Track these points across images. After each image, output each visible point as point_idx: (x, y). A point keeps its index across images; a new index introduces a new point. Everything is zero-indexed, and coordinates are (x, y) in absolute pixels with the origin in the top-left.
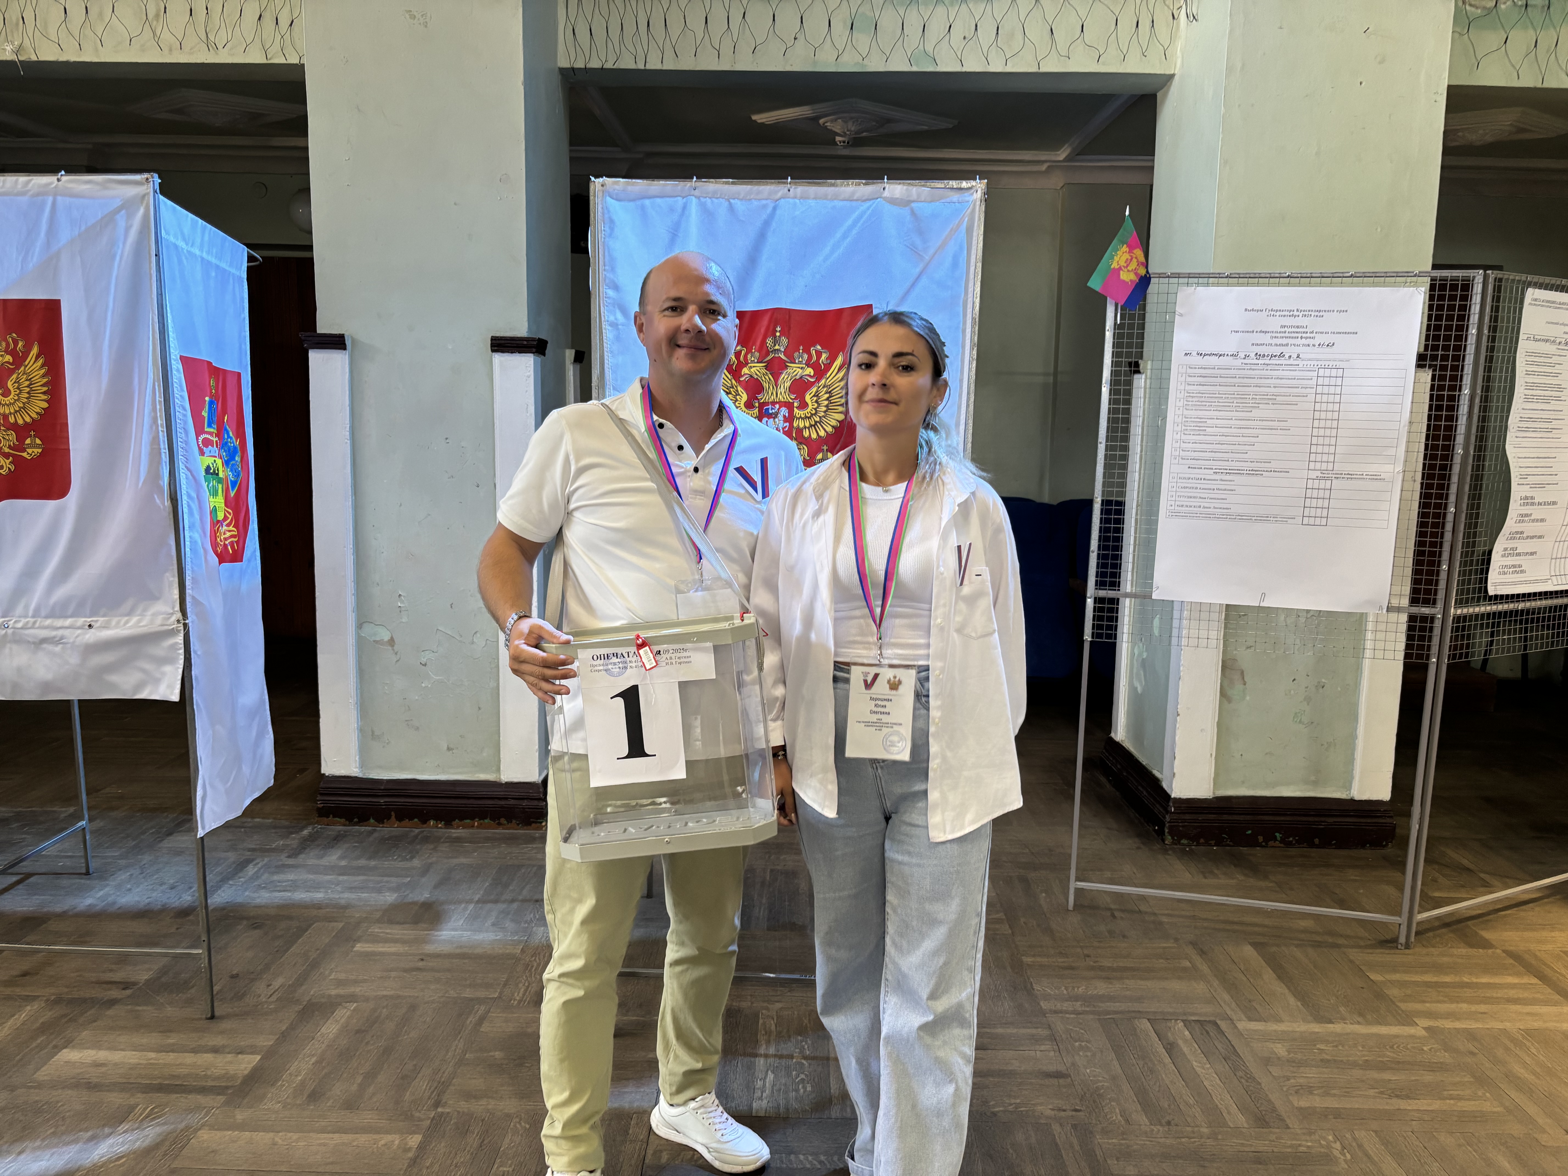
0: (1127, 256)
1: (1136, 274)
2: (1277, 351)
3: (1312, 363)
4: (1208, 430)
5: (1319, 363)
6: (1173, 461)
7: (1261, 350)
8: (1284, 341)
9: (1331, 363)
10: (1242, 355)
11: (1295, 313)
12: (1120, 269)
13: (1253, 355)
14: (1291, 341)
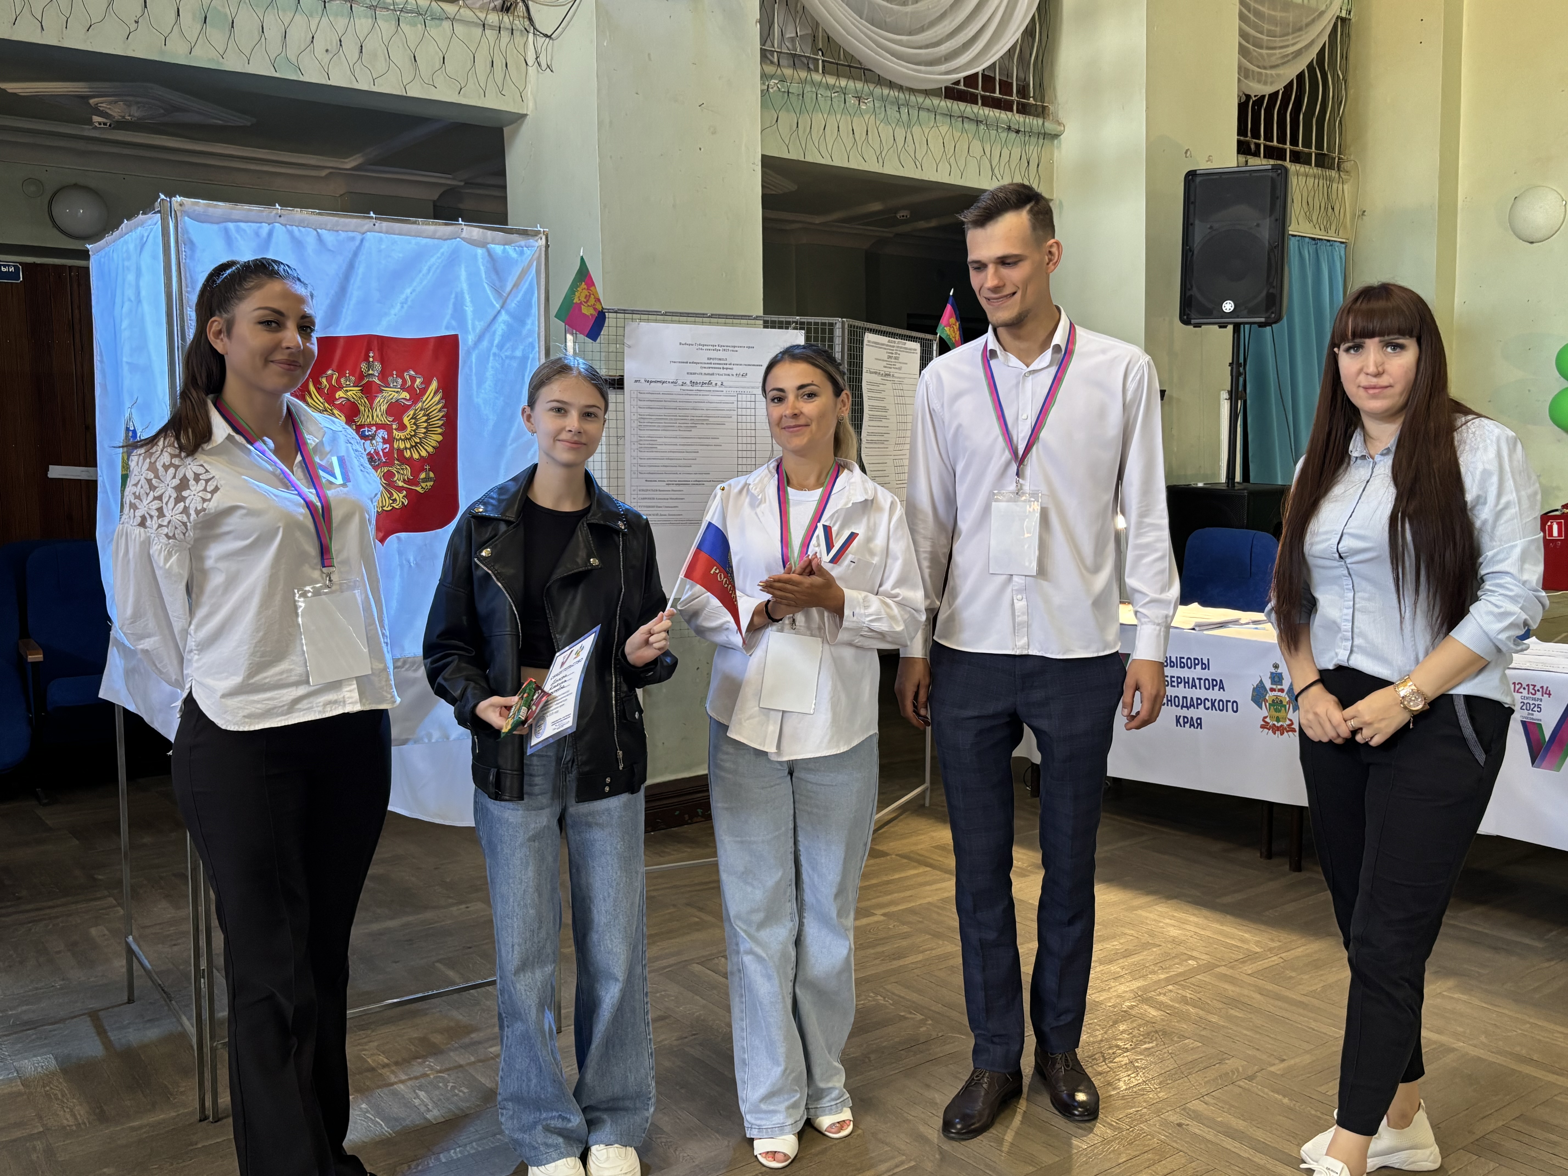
0: (586, 292)
1: (595, 309)
2: (706, 379)
3: (733, 389)
4: (659, 447)
5: (738, 390)
6: (634, 476)
7: (695, 378)
8: (711, 371)
9: (746, 390)
10: (680, 382)
11: (717, 348)
12: (581, 303)
13: (688, 383)
14: (716, 371)
